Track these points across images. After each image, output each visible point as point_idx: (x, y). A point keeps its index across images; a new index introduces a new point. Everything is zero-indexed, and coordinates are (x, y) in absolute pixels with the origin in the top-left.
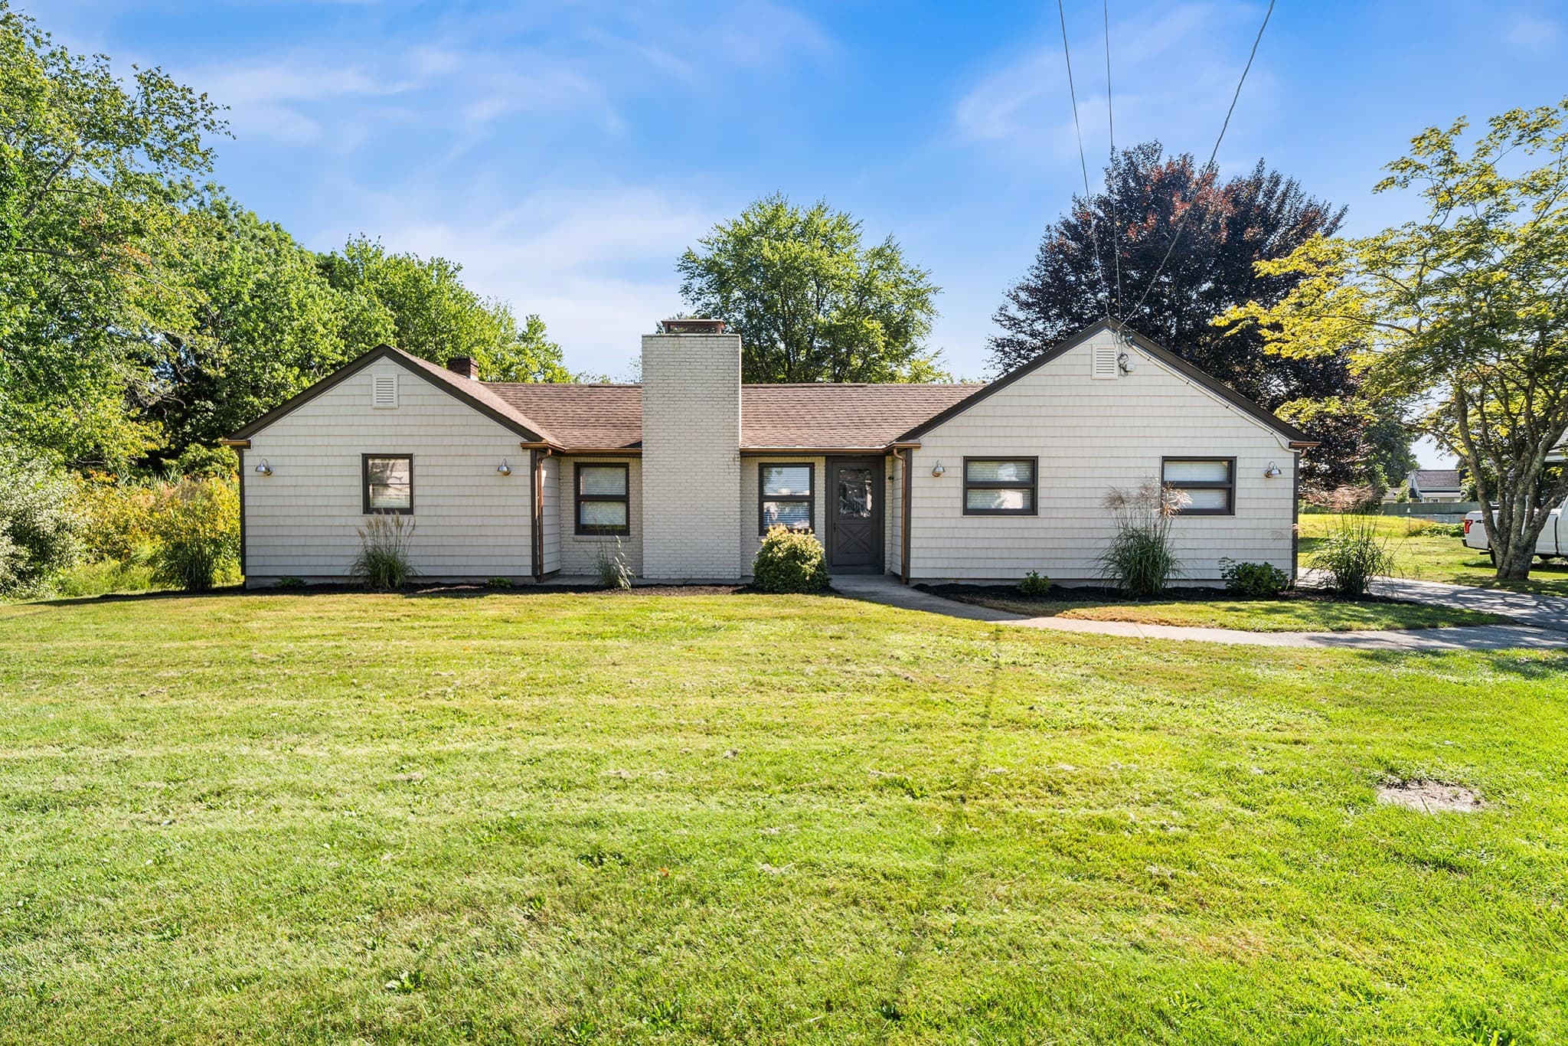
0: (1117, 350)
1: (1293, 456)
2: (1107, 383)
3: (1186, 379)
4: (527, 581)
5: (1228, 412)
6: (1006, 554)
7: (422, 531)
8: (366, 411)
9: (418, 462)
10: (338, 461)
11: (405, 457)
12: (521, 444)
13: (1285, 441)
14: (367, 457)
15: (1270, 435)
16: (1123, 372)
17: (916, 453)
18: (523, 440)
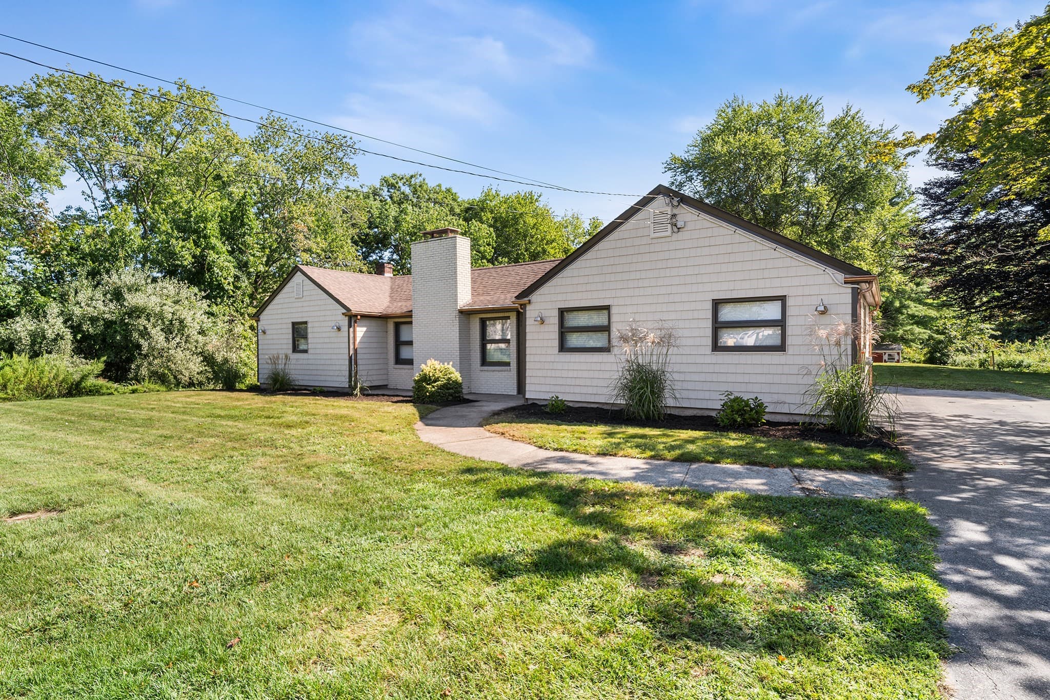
0: (669, 210)
1: (850, 291)
2: (663, 240)
3: (733, 228)
4: (346, 391)
5: (776, 254)
6: (588, 383)
7: (310, 362)
8: (293, 300)
9: (309, 325)
10: (285, 326)
11: (306, 323)
12: (343, 314)
13: (840, 276)
14: (294, 324)
15: (823, 272)
16: (676, 230)
17: (528, 308)
18: (344, 311)
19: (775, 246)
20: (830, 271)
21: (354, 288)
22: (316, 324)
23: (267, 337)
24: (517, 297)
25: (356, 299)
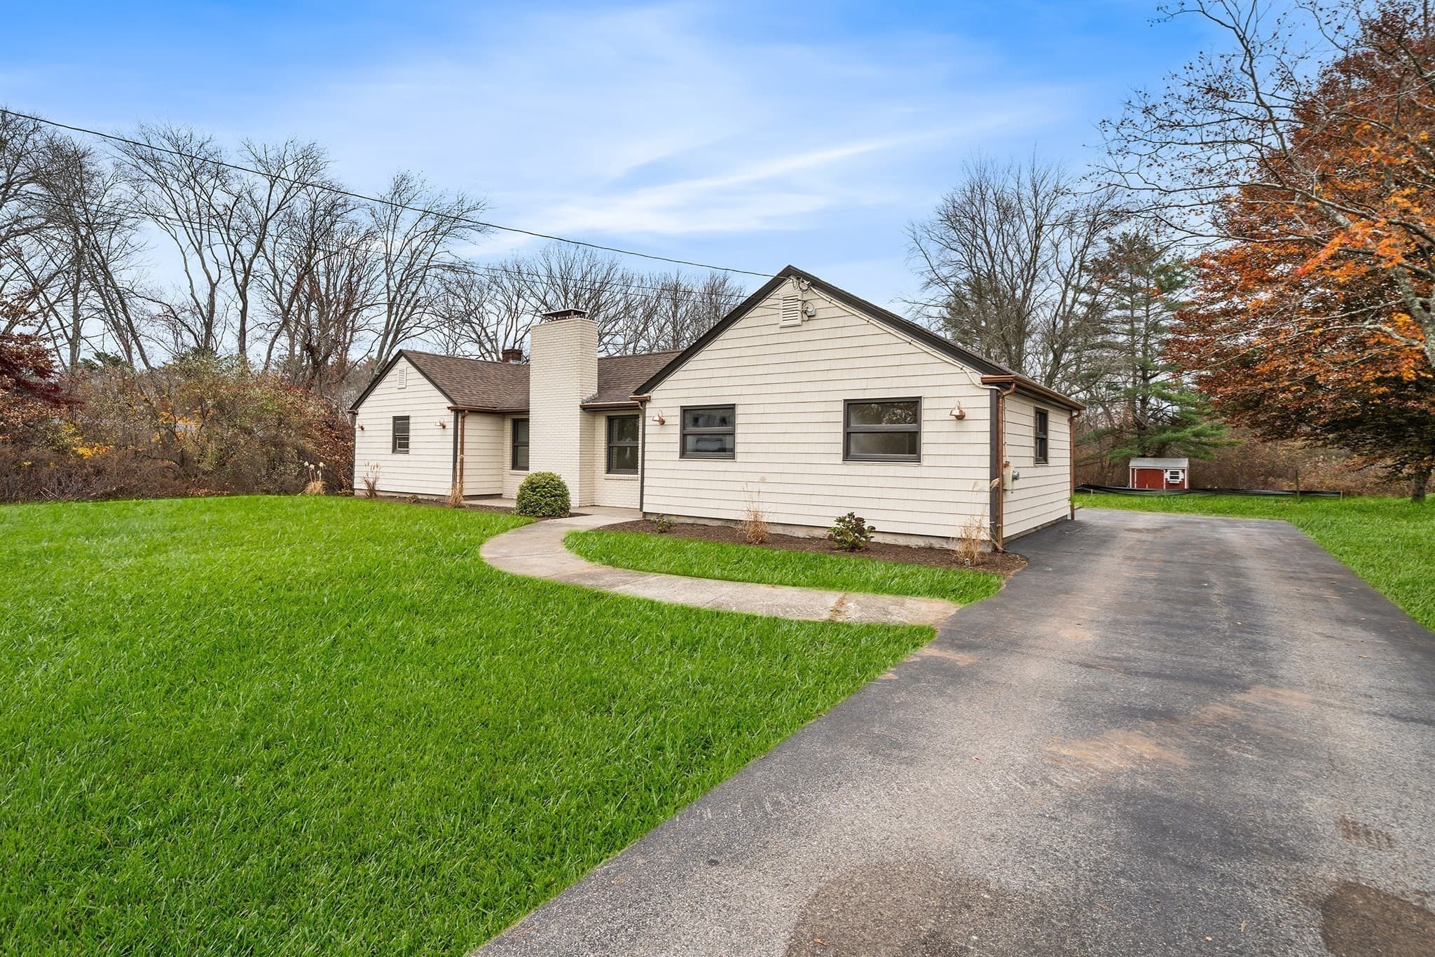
0: (799, 295)
1: (988, 392)
2: (792, 329)
5: (911, 349)
6: (711, 495)
7: (411, 464)
8: (395, 390)
9: (411, 421)
10: (385, 421)
11: (407, 418)
12: (449, 408)
13: (977, 377)
14: (395, 418)
15: (959, 371)
16: (806, 318)
17: (648, 405)
18: (450, 405)
19: (909, 339)
20: (968, 369)
21: (468, 378)
22: (419, 420)
23: (366, 434)
24: (636, 393)
25: (467, 391)
